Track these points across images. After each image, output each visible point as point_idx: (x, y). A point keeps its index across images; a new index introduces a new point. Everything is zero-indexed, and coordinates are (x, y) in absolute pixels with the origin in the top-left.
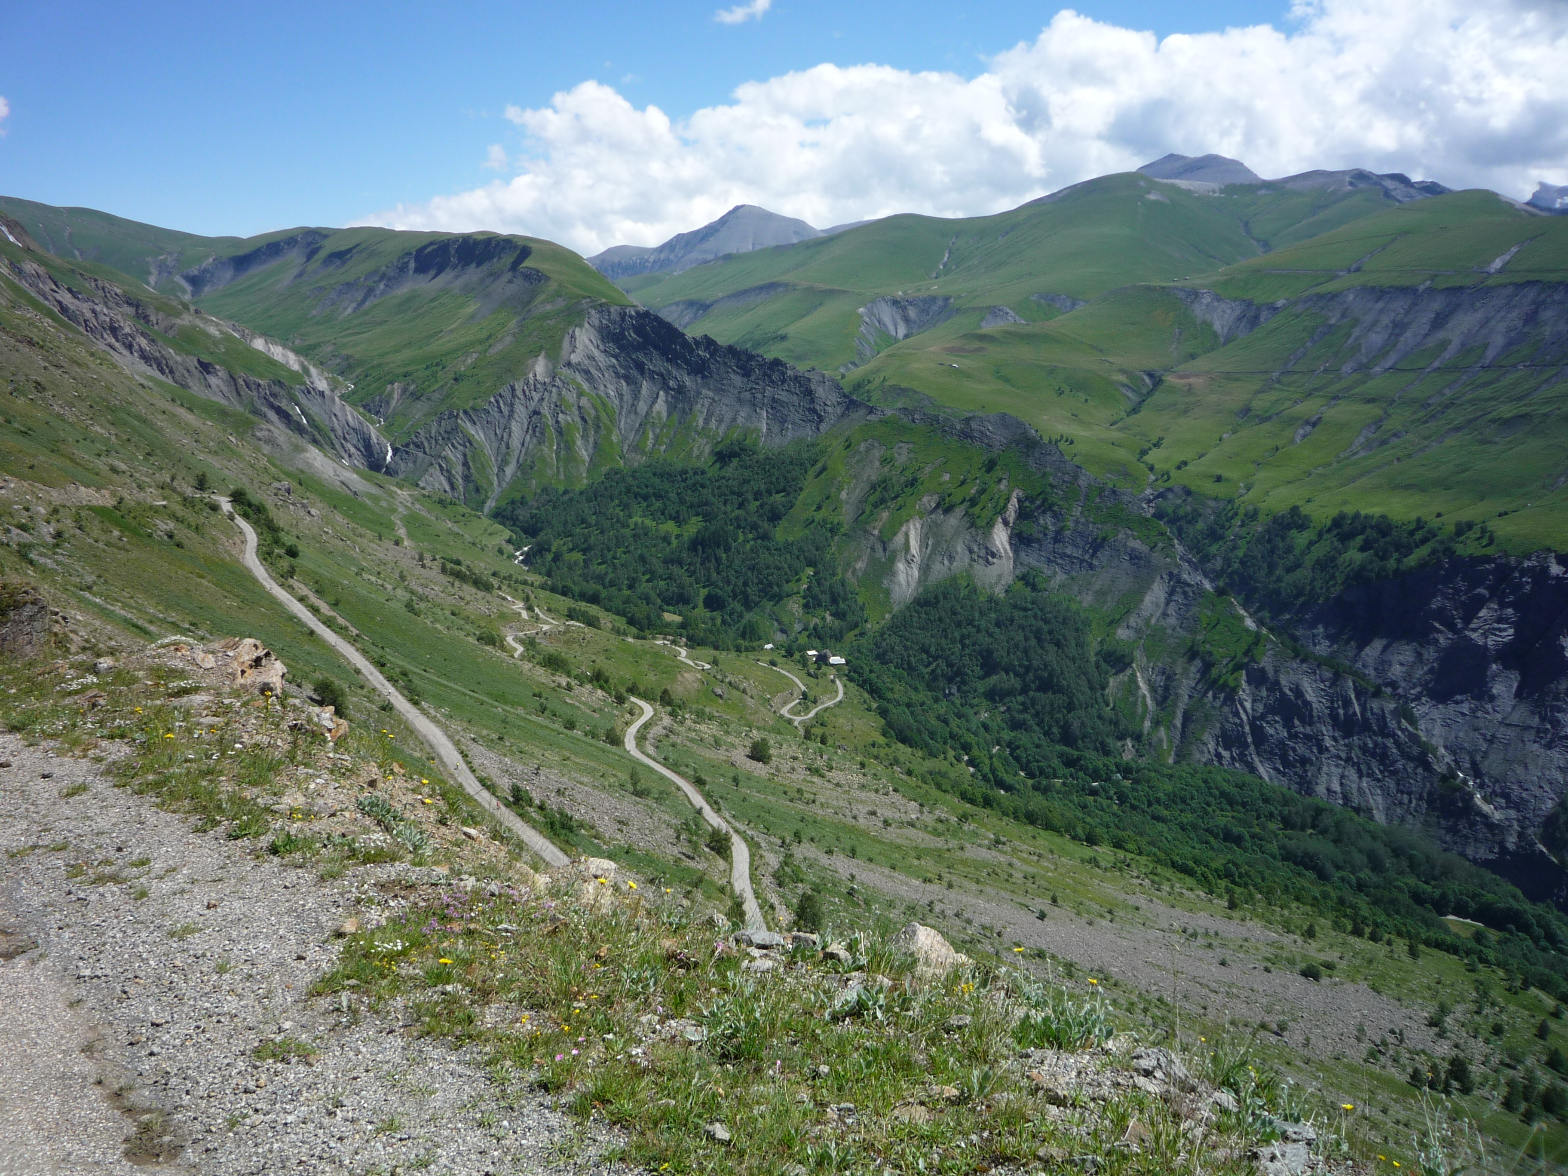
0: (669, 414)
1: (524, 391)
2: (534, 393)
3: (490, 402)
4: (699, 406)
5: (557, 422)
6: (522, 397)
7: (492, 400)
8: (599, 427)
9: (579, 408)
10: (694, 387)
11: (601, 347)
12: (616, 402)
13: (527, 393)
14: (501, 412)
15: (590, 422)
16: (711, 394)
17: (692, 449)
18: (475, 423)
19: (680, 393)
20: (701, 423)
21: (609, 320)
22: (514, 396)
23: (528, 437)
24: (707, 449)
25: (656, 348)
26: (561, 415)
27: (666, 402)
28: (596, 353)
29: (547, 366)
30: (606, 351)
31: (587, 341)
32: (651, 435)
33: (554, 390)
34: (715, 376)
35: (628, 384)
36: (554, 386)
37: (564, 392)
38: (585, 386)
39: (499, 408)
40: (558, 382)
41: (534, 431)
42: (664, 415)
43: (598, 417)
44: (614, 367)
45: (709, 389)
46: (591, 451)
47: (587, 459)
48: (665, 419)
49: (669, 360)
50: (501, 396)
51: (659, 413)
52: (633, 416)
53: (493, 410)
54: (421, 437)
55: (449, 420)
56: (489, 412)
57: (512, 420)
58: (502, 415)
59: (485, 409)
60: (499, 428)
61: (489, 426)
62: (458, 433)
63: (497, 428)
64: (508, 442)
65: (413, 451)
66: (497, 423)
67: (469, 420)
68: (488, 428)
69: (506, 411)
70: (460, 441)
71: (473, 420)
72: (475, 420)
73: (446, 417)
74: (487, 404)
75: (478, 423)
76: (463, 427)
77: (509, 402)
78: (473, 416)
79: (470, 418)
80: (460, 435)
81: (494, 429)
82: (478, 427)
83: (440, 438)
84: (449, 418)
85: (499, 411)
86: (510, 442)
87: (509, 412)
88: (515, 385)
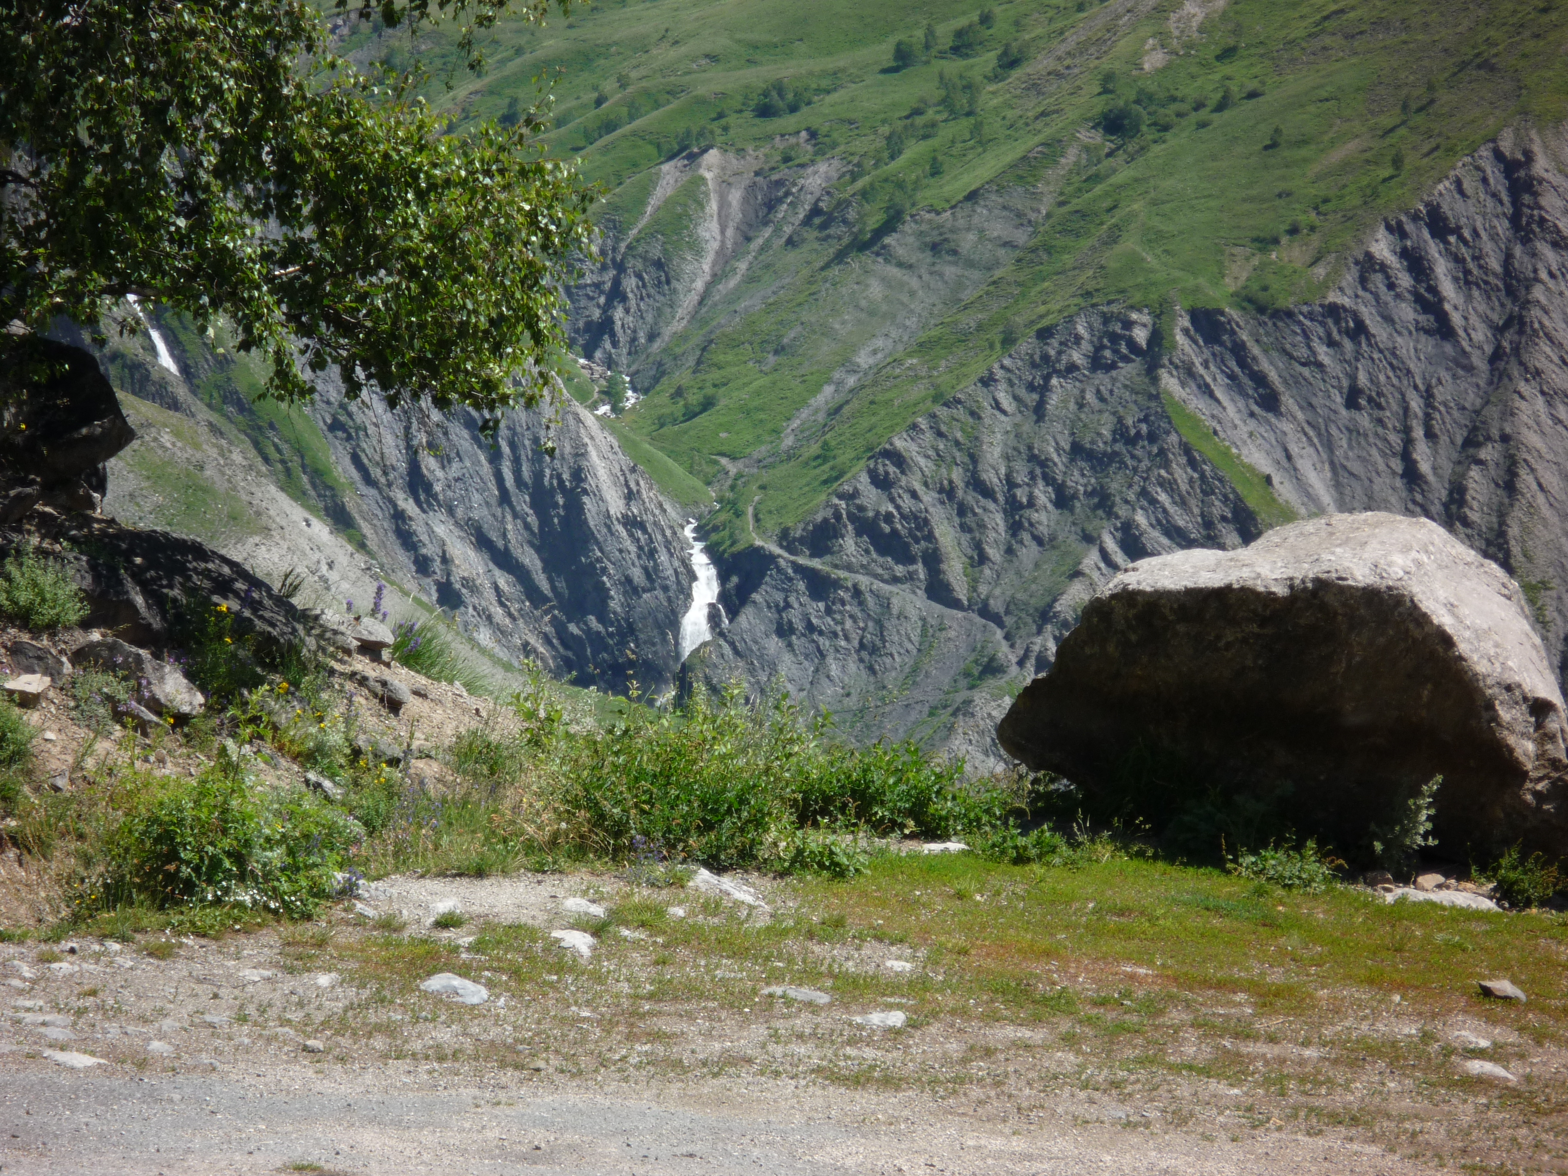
3: (1369, 265)
7: (1382, 247)
14: (1443, 328)
18: (1271, 401)
39: (1431, 304)
50: (1439, 225)
53: (1388, 319)
54: (918, 486)
55: (1102, 379)
56: (1359, 330)
57: (1523, 387)
58: (1448, 348)
59: (1333, 311)
60: (1430, 435)
61: (1364, 420)
62: (1166, 465)
63: (1418, 433)
64: (1502, 534)
65: (864, 581)
66: (1416, 404)
67: (1232, 377)
68: (1353, 431)
69: (1474, 319)
70: (1181, 520)
71: (1260, 379)
72: (1273, 376)
73: (1077, 357)
74: (1350, 277)
75: (1288, 402)
76: (1195, 423)
77: (1495, 264)
78: (1256, 350)
79: (1242, 363)
80: (1181, 474)
81: (1395, 439)
82: (1286, 426)
83: (1043, 495)
84: (1096, 363)
85: (1427, 320)
86: (1514, 531)
87: (1499, 330)
88: (1529, 156)
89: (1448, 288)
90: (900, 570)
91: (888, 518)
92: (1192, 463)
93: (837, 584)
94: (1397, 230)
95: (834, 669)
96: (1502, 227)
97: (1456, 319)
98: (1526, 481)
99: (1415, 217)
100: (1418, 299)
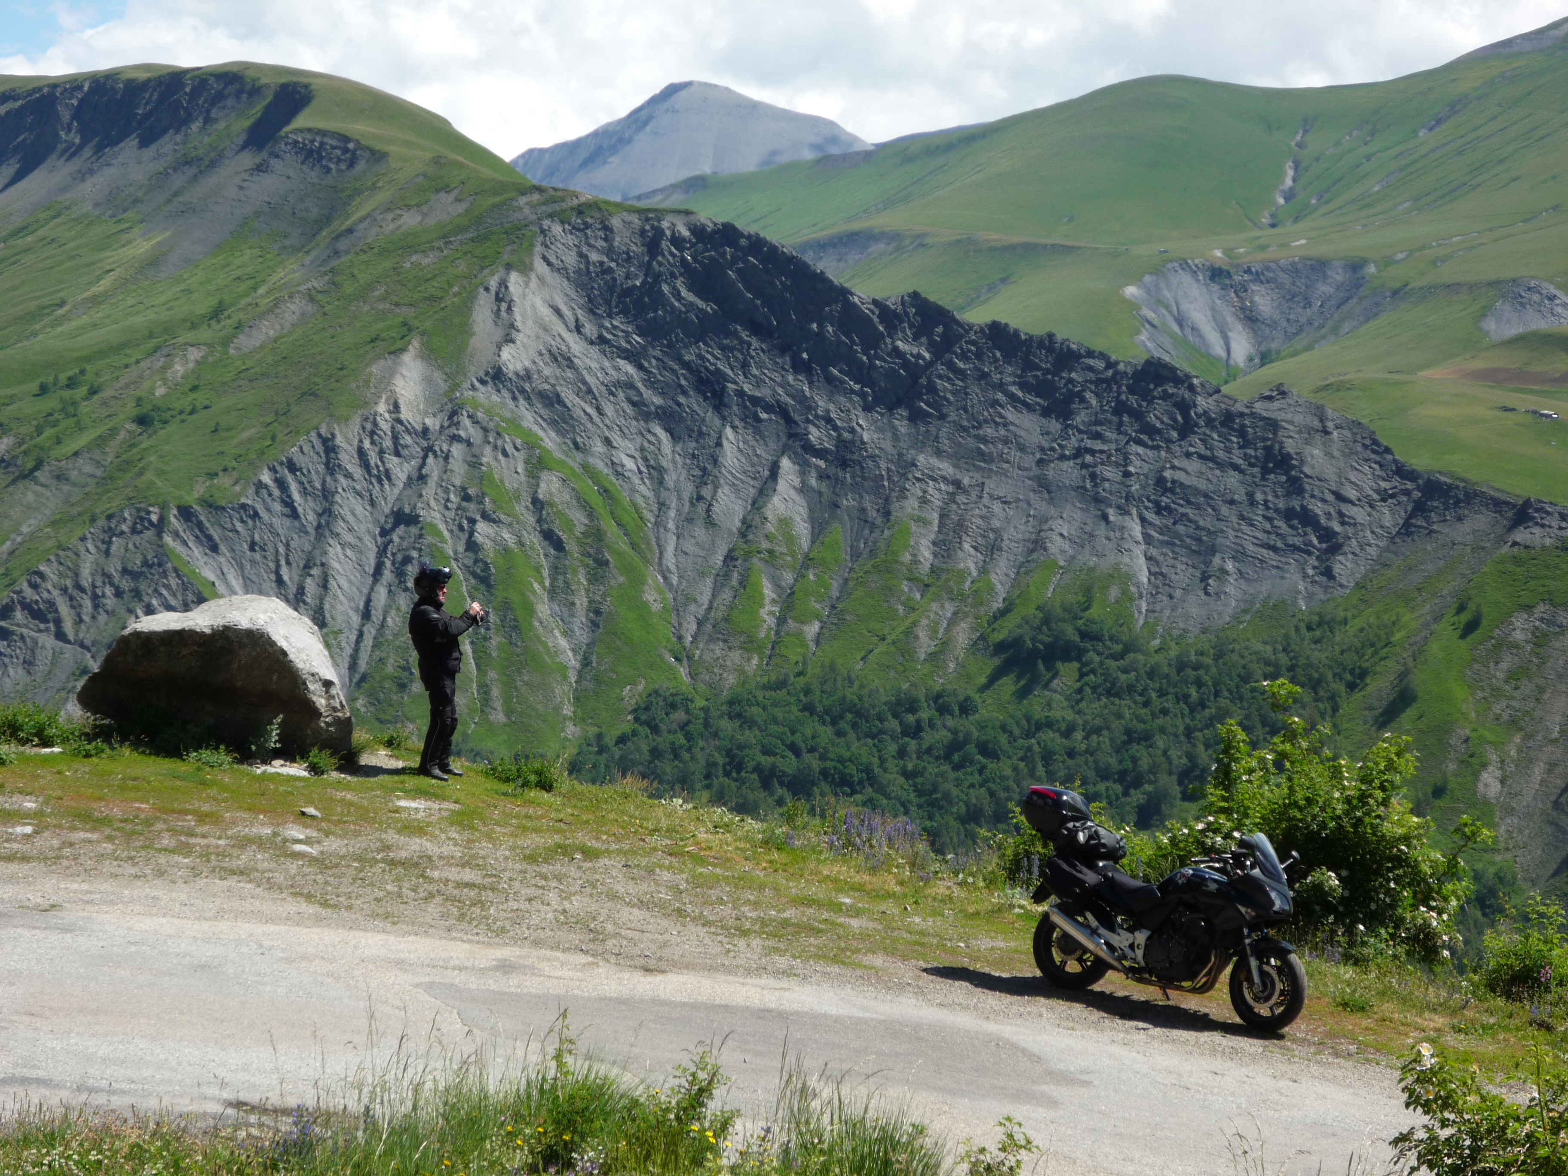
0: (818, 528)
1: (361, 453)
2: (392, 461)
3: (260, 485)
4: (911, 504)
5: (472, 546)
6: (357, 472)
7: (266, 477)
8: (603, 563)
9: (535, 501)
10: (888, 445)
11: (590, 329)
12: (644, 489)
13: (373, 459)
14: (294, 514)
15: (571, 546)
16: (946, 467)
17: (910, 633)
18: (214, 548)
19: (844, 464)
20: (926, 554)
21: (610, 252)
22: (332, 467)
23: (382, 591)
24: (963, 635)
25: (758, 329)
26: (482, 528)
27: (803, 489)
28: (575, 345)
29: (428, 381)
30: (602, 340)
31: (546, 312)
32: (768, 591)
33: (457, 450)
34: (953, 416)
35: (675, 437)
36: (455, 438)
37: (487, 457)
38: (550, 440)
39: (288, 503)
40: (468, 429)
41: (400, 574)
42: (802, 529)
43: (596, 534)
44: (630, 385)
45: (939, 453)
46: (582, 636)
47: (572, 661)
48: (805, 543)
49: (799, 367)
50: (292, 467)
51: (785, 523)
52: (700, 532)
53: (268, 510)
54: (50, 587)
55: (136, 538)
56: (256, 515)
57: (331, 541)
58: (296, 523)
59: (244, 506)
60: (288, 563)
61: (257, 556)
62: (166, 577)
63: (283, 562)
64: (321, 608)
65: (25, 631)
66: (282, 549)
67: (197, 537)
68: (253, 562)
69: (309, 511)
70: (173, 602)
71: (210, 538)
72: (216, 537)
73: (124, 528)
74: (251, 491)
75: (223, 548)
76: (179, 557)
77: (318, 485)
78: (208, 525)
79: (201, 531)
80: (173, 582)
81: (272, 566)
82: (222, 559)
83: (109, 591)
84: (134, 531)
85: (287, 510)
86: (327, 607)
87: (320, 515)
88: (333, 436)
89: (296, 496)
90: (42, 626)
91: (37, 602)
92: (178, 576)
93: (12, 633)
94: (273, 470)
95: (11, 672)
96: (321, 468)
97: (300, 510)
98: (332, 583)
99: (281, 464)
100: (283, 501)
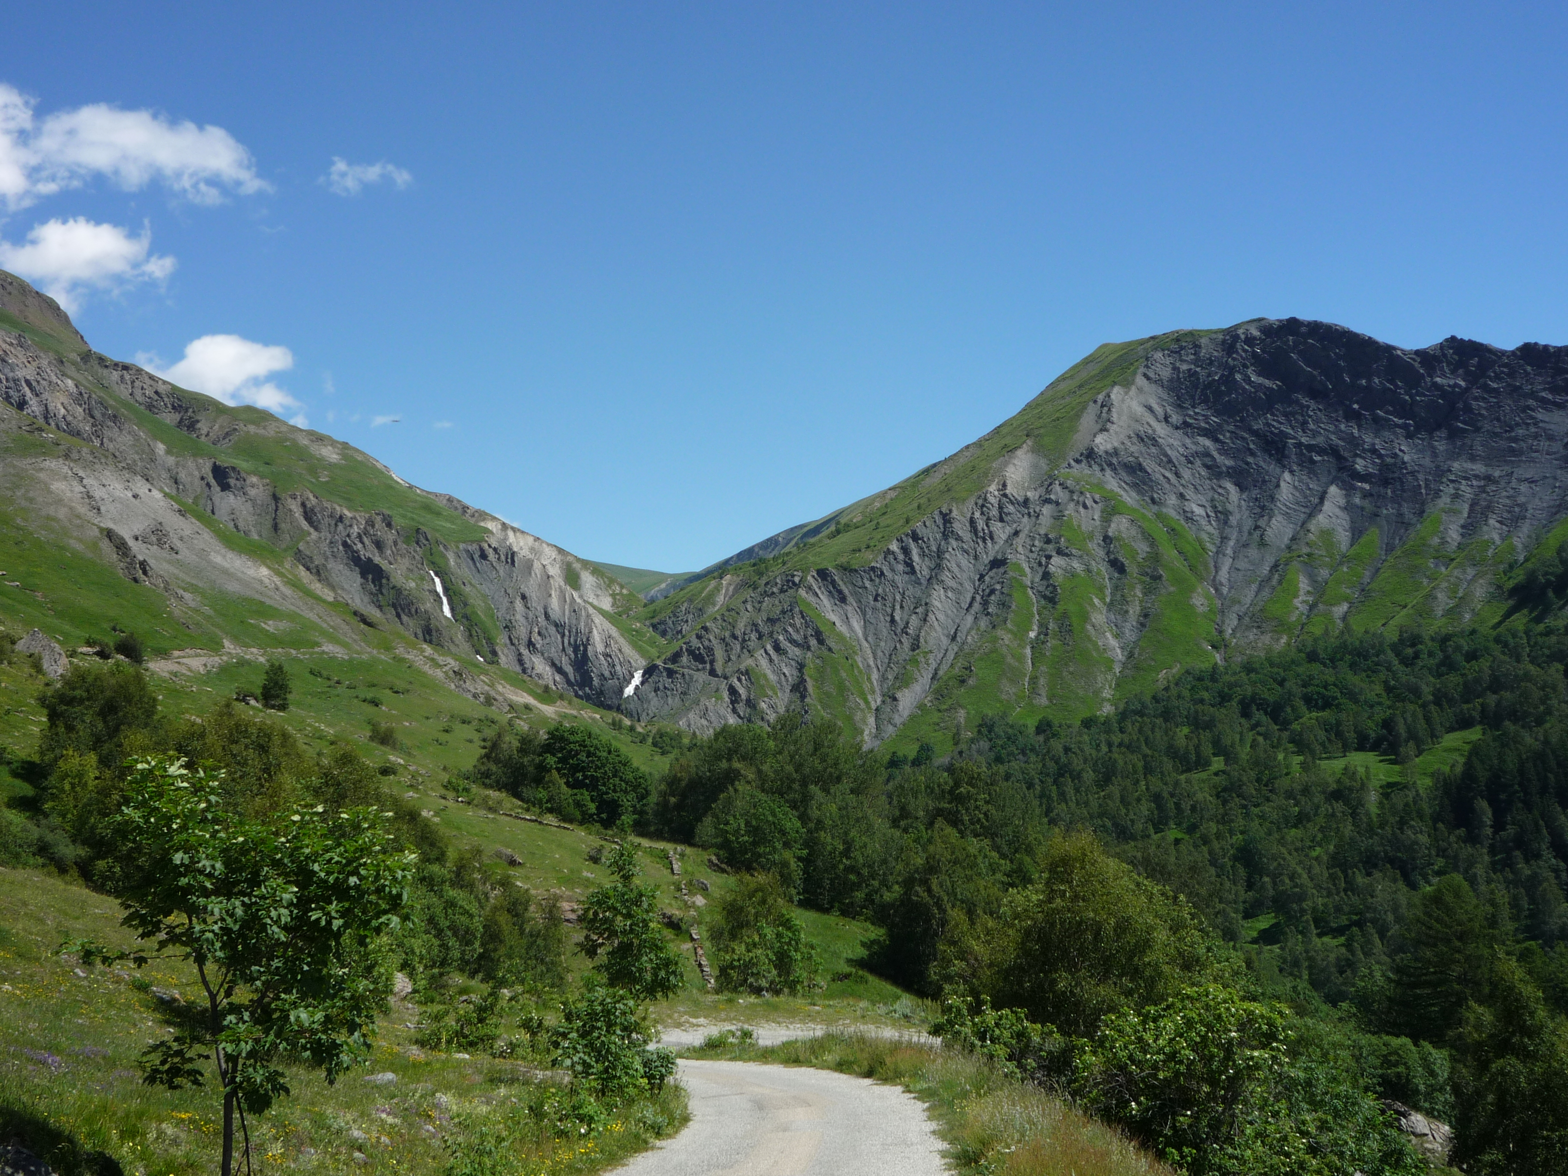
0: (1357, 533)
1: (972, 521)
2: (996, 526)
3: (889, 552)
4: (1444, 501)
5: (1046, 576)
6: (966, 535)
7: (894, 547)
8: (1157, 578)
9: (1107, 539)
10: (1427, 462)
11: (1175, 418)
12: (1211, 529)
13: (981, 524)
14: (913, 571)
15: (1132, 569)
16: (1479, 468)
17: (1431, 597)
18: (843, 600)
19: (1386, 482)
20: (1454, 535)
21: (1195, 362)
22: (947, 533)
23: (970, 619)
24: (1480, 591)
25: (1315, 394)
26: (1056, 560)
27: (1348, 508)
28: (1161, 430)
29: (1035, 466)
30: (1186, 424)
31: (1139, 410)
32: (1303, 584)
33: (1047, 510)
34: (1487, 426)
35: (1242, 488)
36: (1048, 501)
37: (1070, 510)
38: (1130, 498)
39: (909, 564)
40: (1058, 493)
41: (985, 603)
42: (1343, 537)
43: (1155, 558)
44: (1207, 454)
45: (1473, 458)
46: (1130, 635)
47: (1119, 655)
48: (1344, 547)
49: (1352, 416)
50: (915, 537)
51: (1327, 534)
52: (1253, 552)
53: (893, 570)
54: (712, 638)
55: (782, 595)
56: (882, 573)
57: (936, 587)
58: (913, 578)
59: (873, 569)
60: (902, 607)
61: (879, 605)
62: (793, 618)
63: (898, 607)
64: (918, 636)
65: (686, 671)
66: (898, 597)
67: (830, 592)
68: (874, 609)
69: (924, 567)
70: (795, 636)
71: (840, 592)
72: (846, 591)
73: (775, 590)
74: (880, 558)
75: (850, 599)
76: (809, 605)
77: (934, 548)
78: (841, 583)
79: (834, 587)
80: (798, 621)
81: (889, 610)
82: (849, 608)
83: (754, 636)
84: (782, 591)
85: (908, 569)
86: (923, 634)
87: (932, 570)
88: (951, 511)
89: (916, 558)
90: (700, 666)
91: (699, 649)
92: (803, 617)
93: (676, 672)
94: (900, 540)
95: (670, 700)
96: (939, 536)
97: (917, 568)
98: (931, 617)
99: (907, 535)
100: (905, 562)
